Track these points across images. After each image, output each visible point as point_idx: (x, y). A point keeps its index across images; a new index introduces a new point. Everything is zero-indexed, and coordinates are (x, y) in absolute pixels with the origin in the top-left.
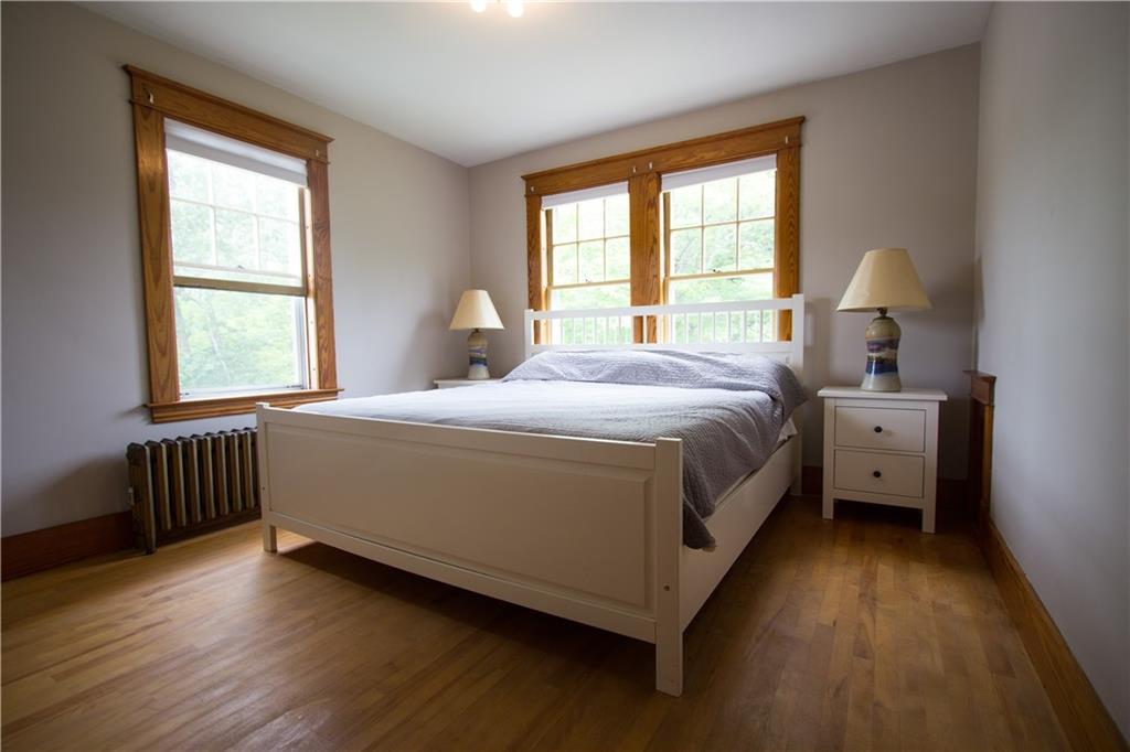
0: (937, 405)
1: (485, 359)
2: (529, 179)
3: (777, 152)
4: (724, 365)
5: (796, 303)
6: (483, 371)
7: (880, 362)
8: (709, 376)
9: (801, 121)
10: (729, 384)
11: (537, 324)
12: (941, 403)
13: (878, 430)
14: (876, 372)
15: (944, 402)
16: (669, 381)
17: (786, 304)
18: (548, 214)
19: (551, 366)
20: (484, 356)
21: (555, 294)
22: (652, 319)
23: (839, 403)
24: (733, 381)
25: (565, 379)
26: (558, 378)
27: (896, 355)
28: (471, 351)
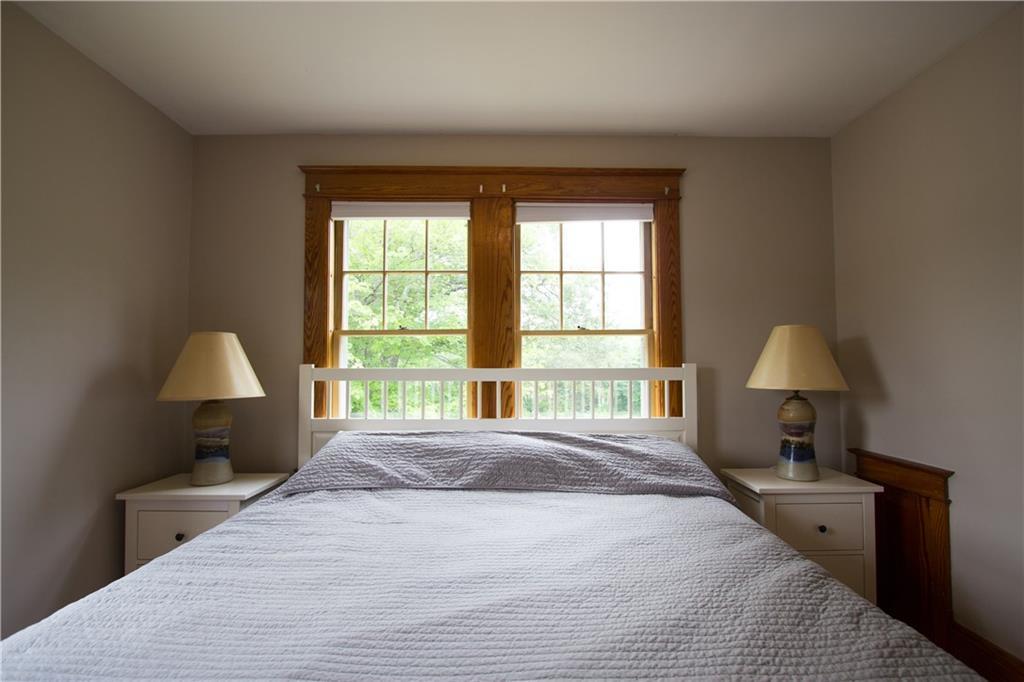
0: (873, 496)
1: (227, 447)
2: (311, 173)
3: (654, 202)
4: (642, 457)
5: (687, 374)
6: (223, 466)
7: (800, 447)
8: (633, 475)
9: (678, 173)
10: (667, 486)
11: (320, 388)
12: (877, 495)
13: (823, 529)
14: (794, 460)
15: (881, 493)
16: (574, 483)
17: (673, 374)
18: (339, 226)
19: (373, 462)
20: (226, 441)
21: (345, 343)
22: (507, 387)
23: (780, 500)
24: (671, 482)
25: (408, 487)
26: (393, 484)
27: (812, 438)
28: (198, 436)
